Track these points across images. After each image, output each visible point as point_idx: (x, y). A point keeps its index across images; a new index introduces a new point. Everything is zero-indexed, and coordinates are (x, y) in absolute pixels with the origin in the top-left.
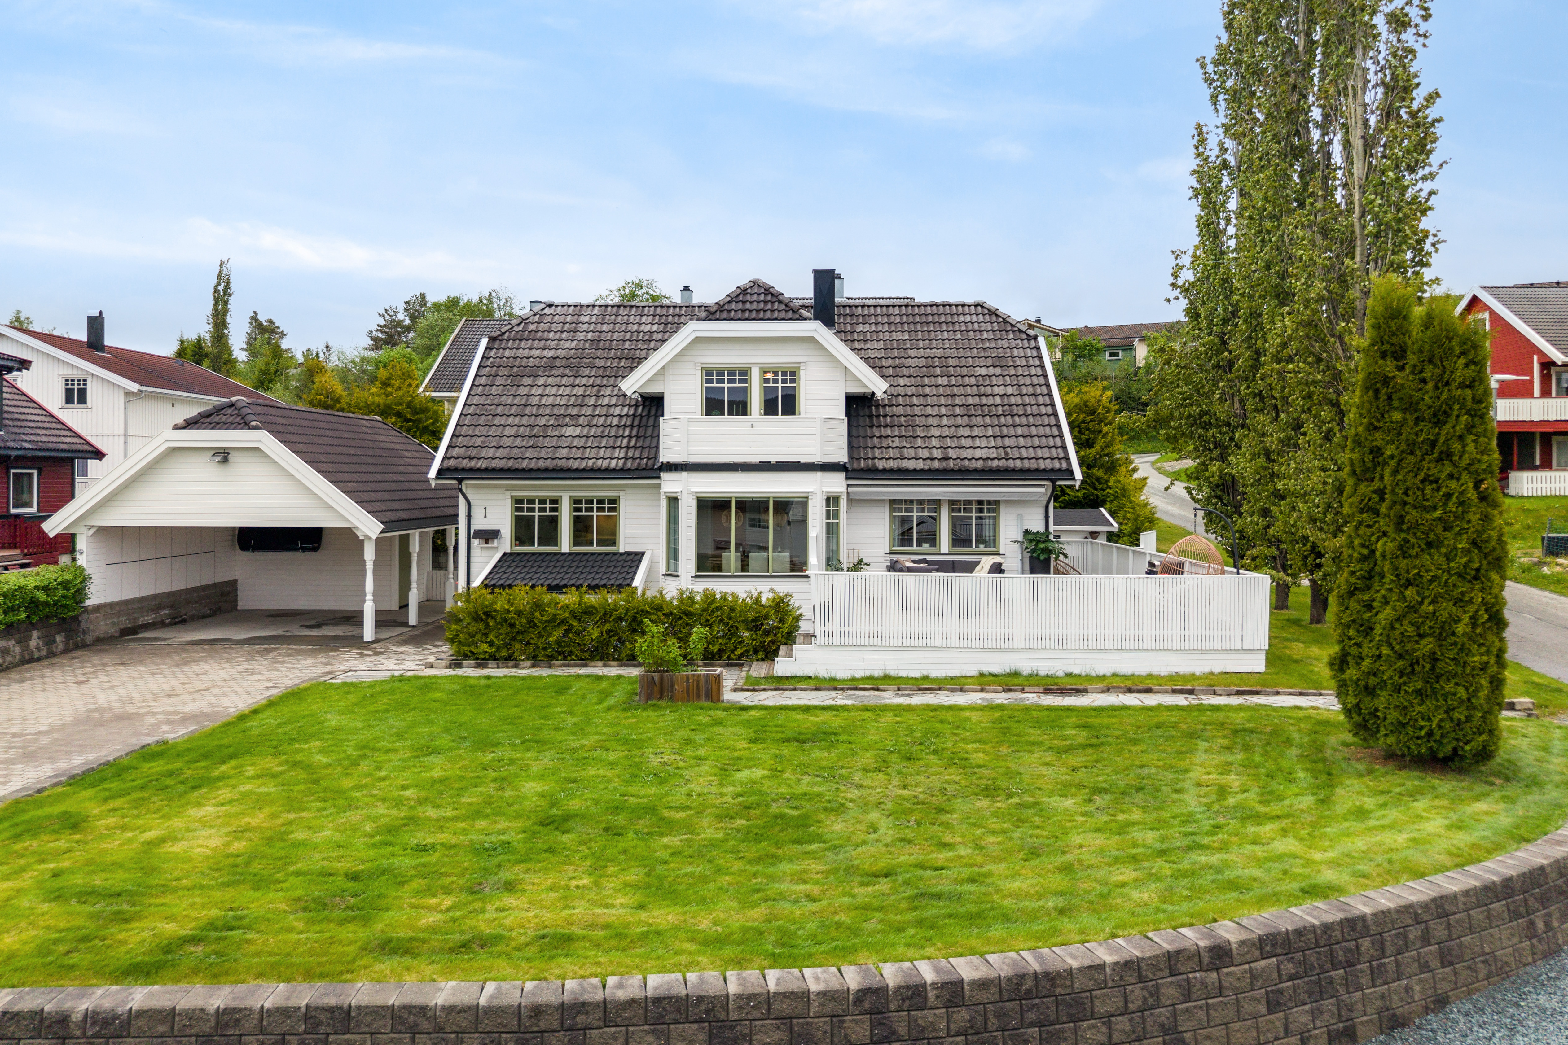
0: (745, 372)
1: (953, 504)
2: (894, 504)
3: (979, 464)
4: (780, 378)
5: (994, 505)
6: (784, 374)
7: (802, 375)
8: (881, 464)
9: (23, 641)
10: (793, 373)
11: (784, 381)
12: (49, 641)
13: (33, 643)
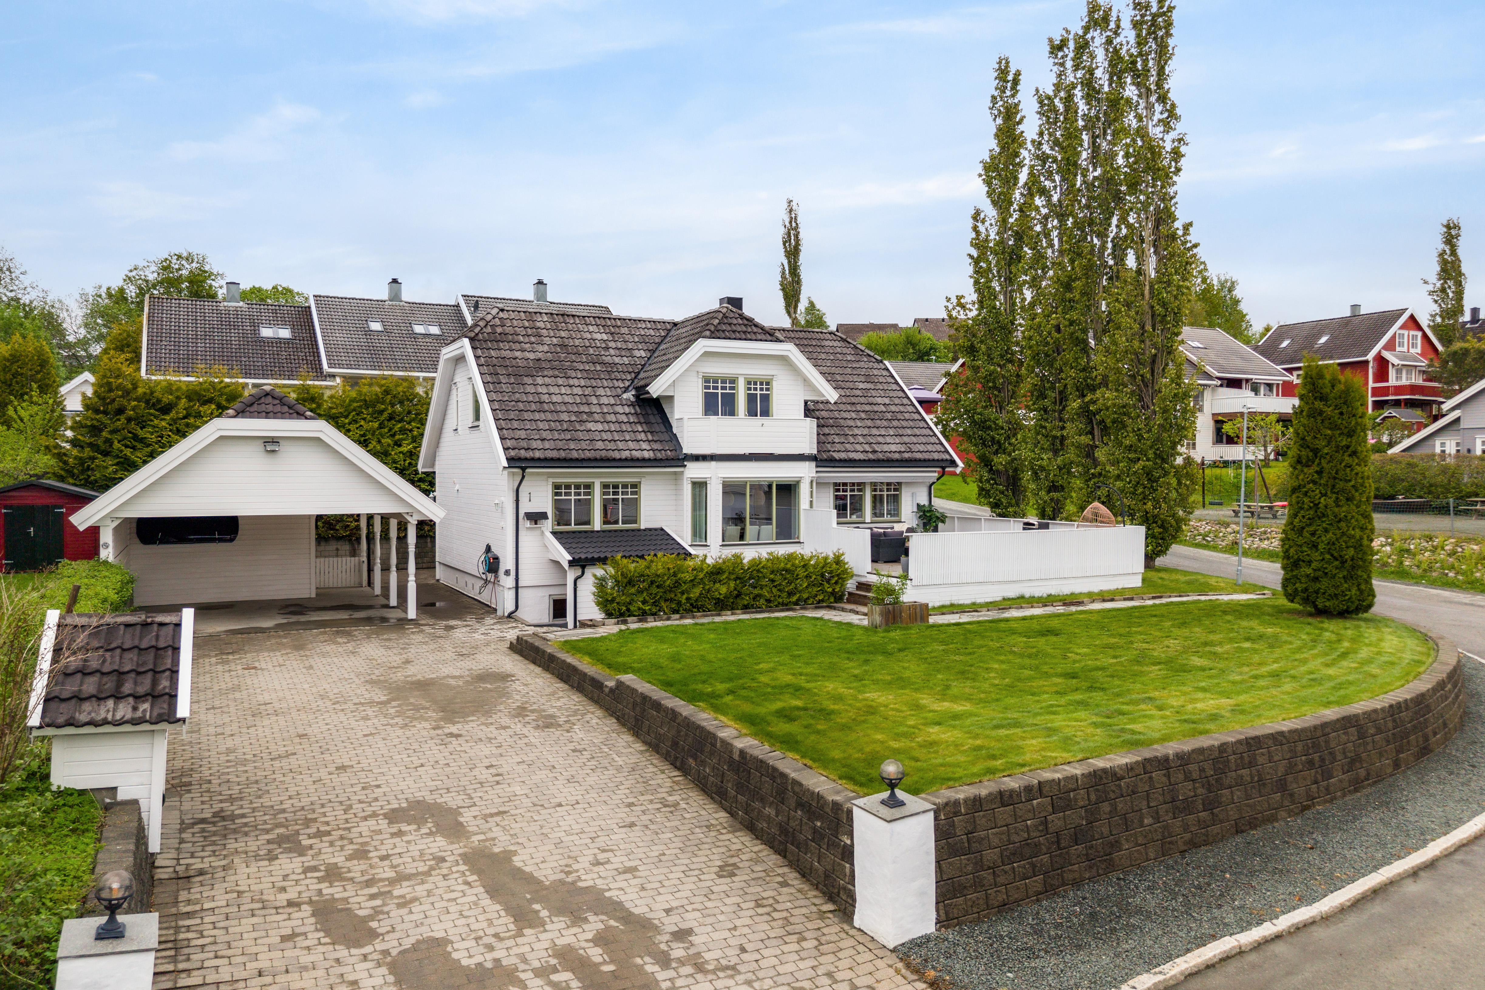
0: (733, 381)
1: (874, 486)
2: (837, 486)
3: (897, 456)
4: (758, 386)
5: (898, 486)
6: (761, 384)
7: (775, 385)
8: (836, 456)
10: (768, 384)
11: (762, 389)
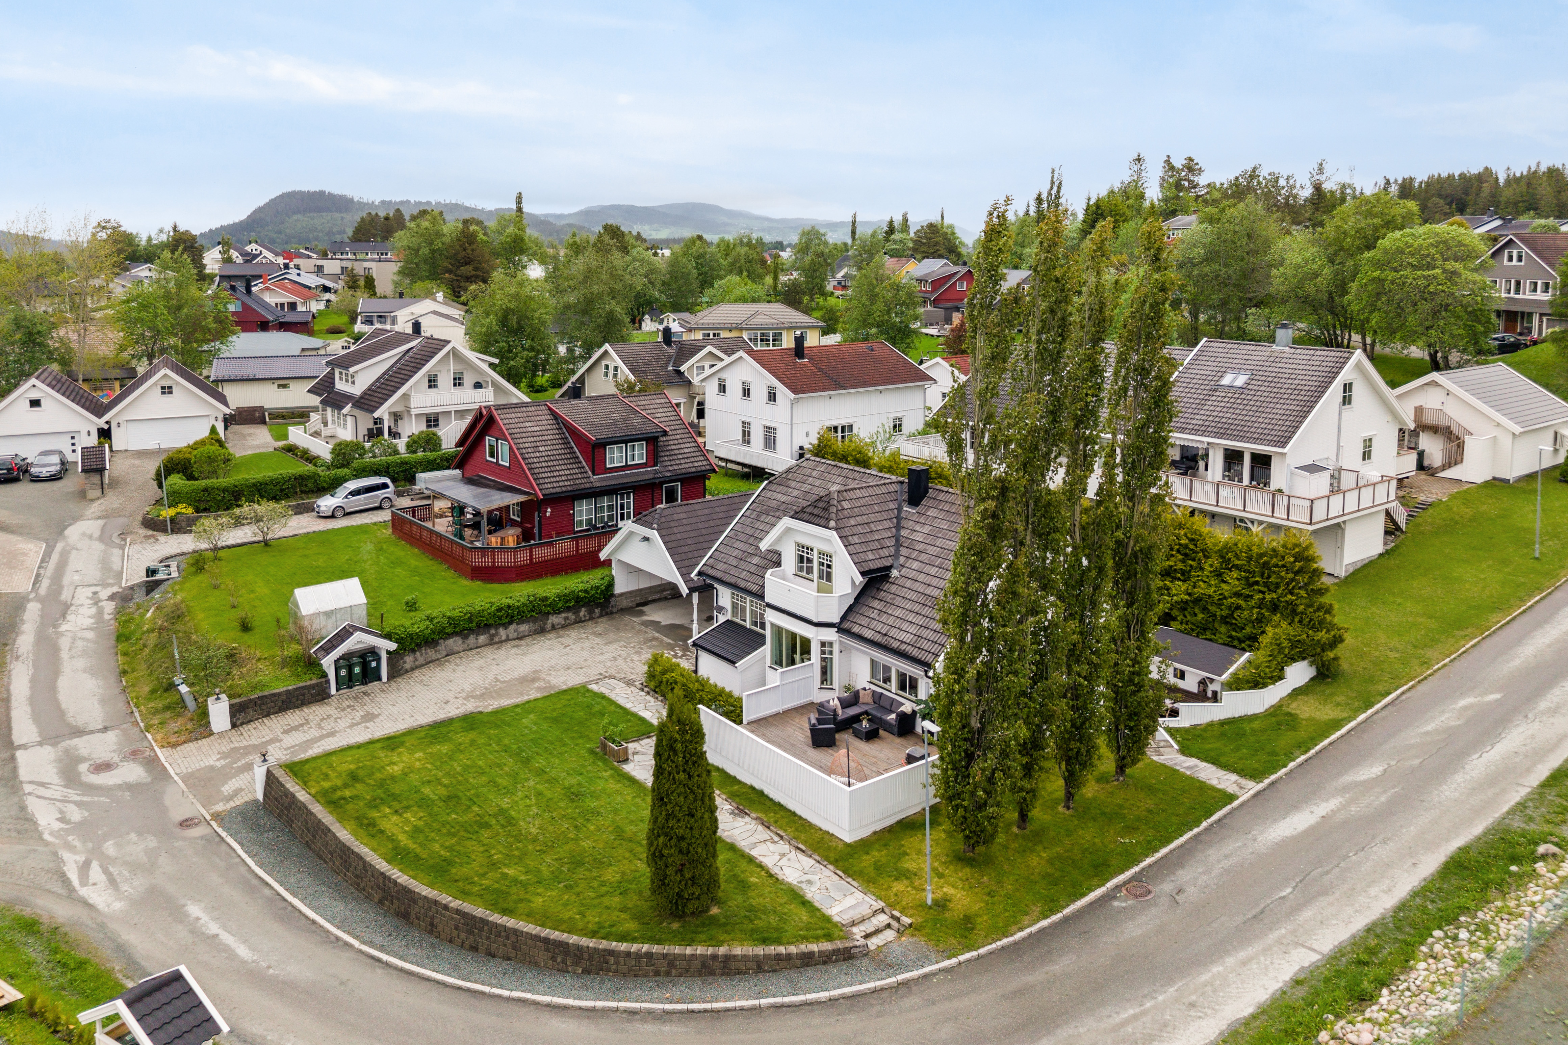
0: (812, 550)
4: (825, 558)
6: (827, 556)
7: (834, 559)
8: (855, 629)
9: (576, 613)
10: (830, 557)
11: (827, 560)
12: (591, 612)
13: (582, 614)
